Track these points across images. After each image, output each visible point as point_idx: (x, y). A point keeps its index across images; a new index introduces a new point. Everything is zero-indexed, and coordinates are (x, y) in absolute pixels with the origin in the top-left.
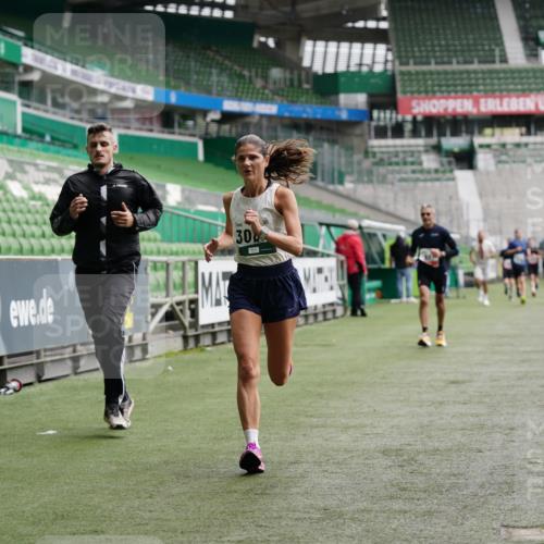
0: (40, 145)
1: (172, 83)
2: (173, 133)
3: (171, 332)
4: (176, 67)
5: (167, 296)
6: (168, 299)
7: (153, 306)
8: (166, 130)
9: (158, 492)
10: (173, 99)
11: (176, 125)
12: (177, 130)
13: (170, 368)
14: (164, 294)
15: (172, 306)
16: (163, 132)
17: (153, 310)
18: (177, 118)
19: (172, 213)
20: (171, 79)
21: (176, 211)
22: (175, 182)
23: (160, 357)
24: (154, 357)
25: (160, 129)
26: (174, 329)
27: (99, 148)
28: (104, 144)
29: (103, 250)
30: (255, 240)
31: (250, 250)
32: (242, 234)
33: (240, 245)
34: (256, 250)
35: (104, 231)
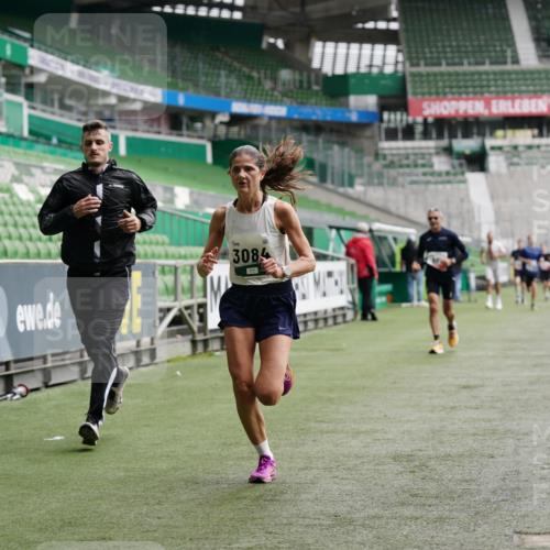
0: (46, 148)
1: (180, 85)
2: (181, 135)
3: (179, 336)
4: (184, 69)
5: (176, 300)
6: (175, 304)
7: (161, 310)
8: (175, 132)
9: (167, 498)
10: (181, 100)
11: (184, 127)
12: (185, 132)
13: (178, 373)
14: (172, 298)
15: (180, 310)
16: (171, 134)
17: (162, 315)
18: (185, 120)
19: (181, 217)
20: (180, 81)
21: (184, 215)
22: (184, 185)
23: (169, 361)
24: (163, 362)
25: (168, 131)
26: (182, 333)
27: (95, 146)
28: (99, 142)
29: (97, 251)
30: (253, 260)
31: (249, 271)
32: (240, 254)
33: (238, 265)
34: (256, 270)
35: (99, 231)
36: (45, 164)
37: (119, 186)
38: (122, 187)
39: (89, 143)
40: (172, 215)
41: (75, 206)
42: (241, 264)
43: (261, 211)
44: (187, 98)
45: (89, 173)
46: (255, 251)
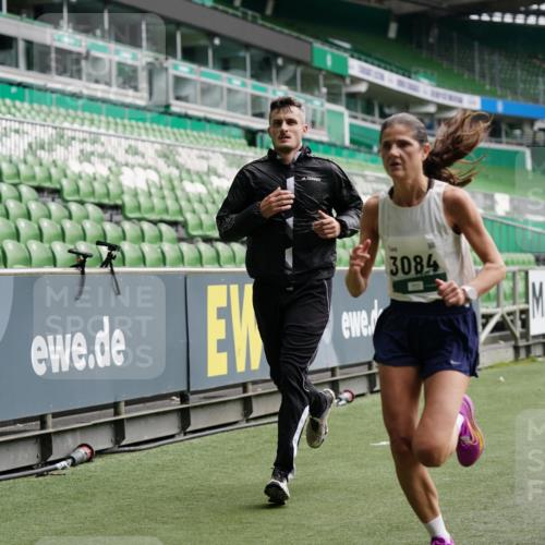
0: (368, 156)
1: (499, 92)
2: (501, 142)
3: (502, 342)
4: (503, 76)
5: (498, 306)
6: (499, 310)
7: (484, 316)
8: (493, 139)
9: (493, 503)
10: (500, 108)
11: (503, 134)
12: (504, 139)
13: (502, 379)
14: (495, 304)
15: (503, 316)
16: (491, 142)
17: (484, 321)
18: (504, 127)
19: (502, 223)
20: (498, 88)
21: (505, 221)
22: (505, 192)
23: (491, 367)
24: (486, 368)
25: (488, 138)
26: (505, 339)
27: (285, 126)
28: (291, 122)
29: (289, 261)
30: (417, 272)
31: (411, 286)
32: (399, 263)
33: (396, 278)
34: (420, 285)
35: (291, 236)
36: (367, 173)
37: (314, 178)
38: (318, 180)
39: (278, 123)
40: (492, 221)
41: (263, 203)
42: (401, 276)
43: (425, 203)
44: (505, 105)
45: (277, 164)
46: (418, 259)
